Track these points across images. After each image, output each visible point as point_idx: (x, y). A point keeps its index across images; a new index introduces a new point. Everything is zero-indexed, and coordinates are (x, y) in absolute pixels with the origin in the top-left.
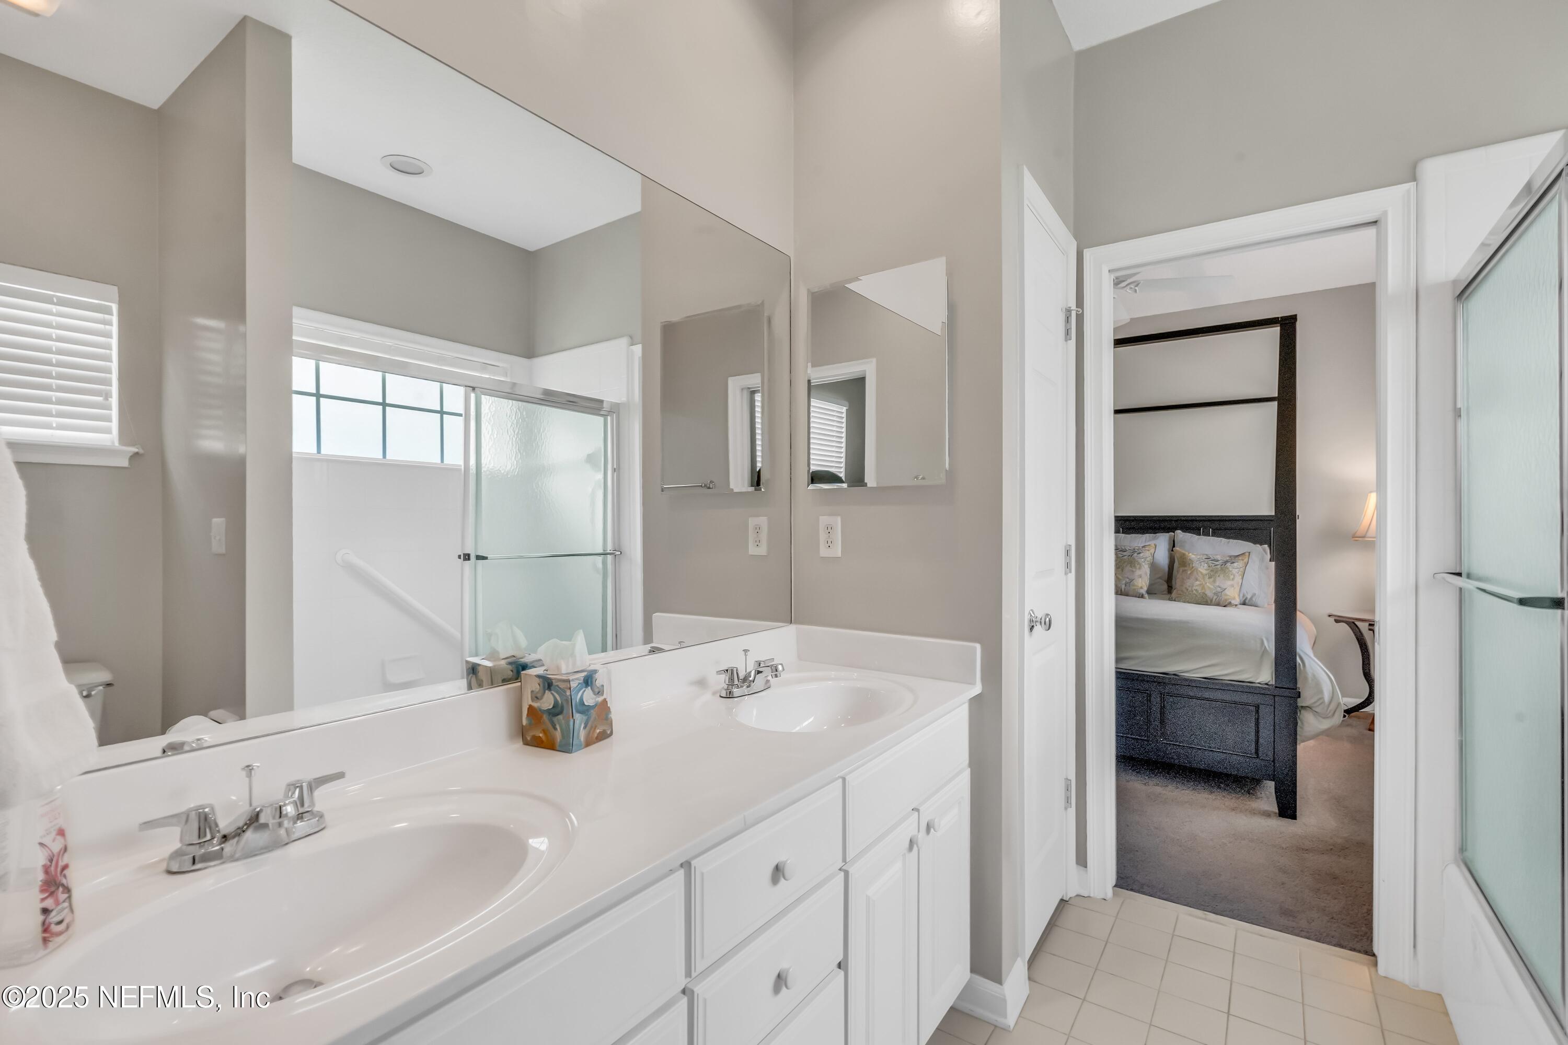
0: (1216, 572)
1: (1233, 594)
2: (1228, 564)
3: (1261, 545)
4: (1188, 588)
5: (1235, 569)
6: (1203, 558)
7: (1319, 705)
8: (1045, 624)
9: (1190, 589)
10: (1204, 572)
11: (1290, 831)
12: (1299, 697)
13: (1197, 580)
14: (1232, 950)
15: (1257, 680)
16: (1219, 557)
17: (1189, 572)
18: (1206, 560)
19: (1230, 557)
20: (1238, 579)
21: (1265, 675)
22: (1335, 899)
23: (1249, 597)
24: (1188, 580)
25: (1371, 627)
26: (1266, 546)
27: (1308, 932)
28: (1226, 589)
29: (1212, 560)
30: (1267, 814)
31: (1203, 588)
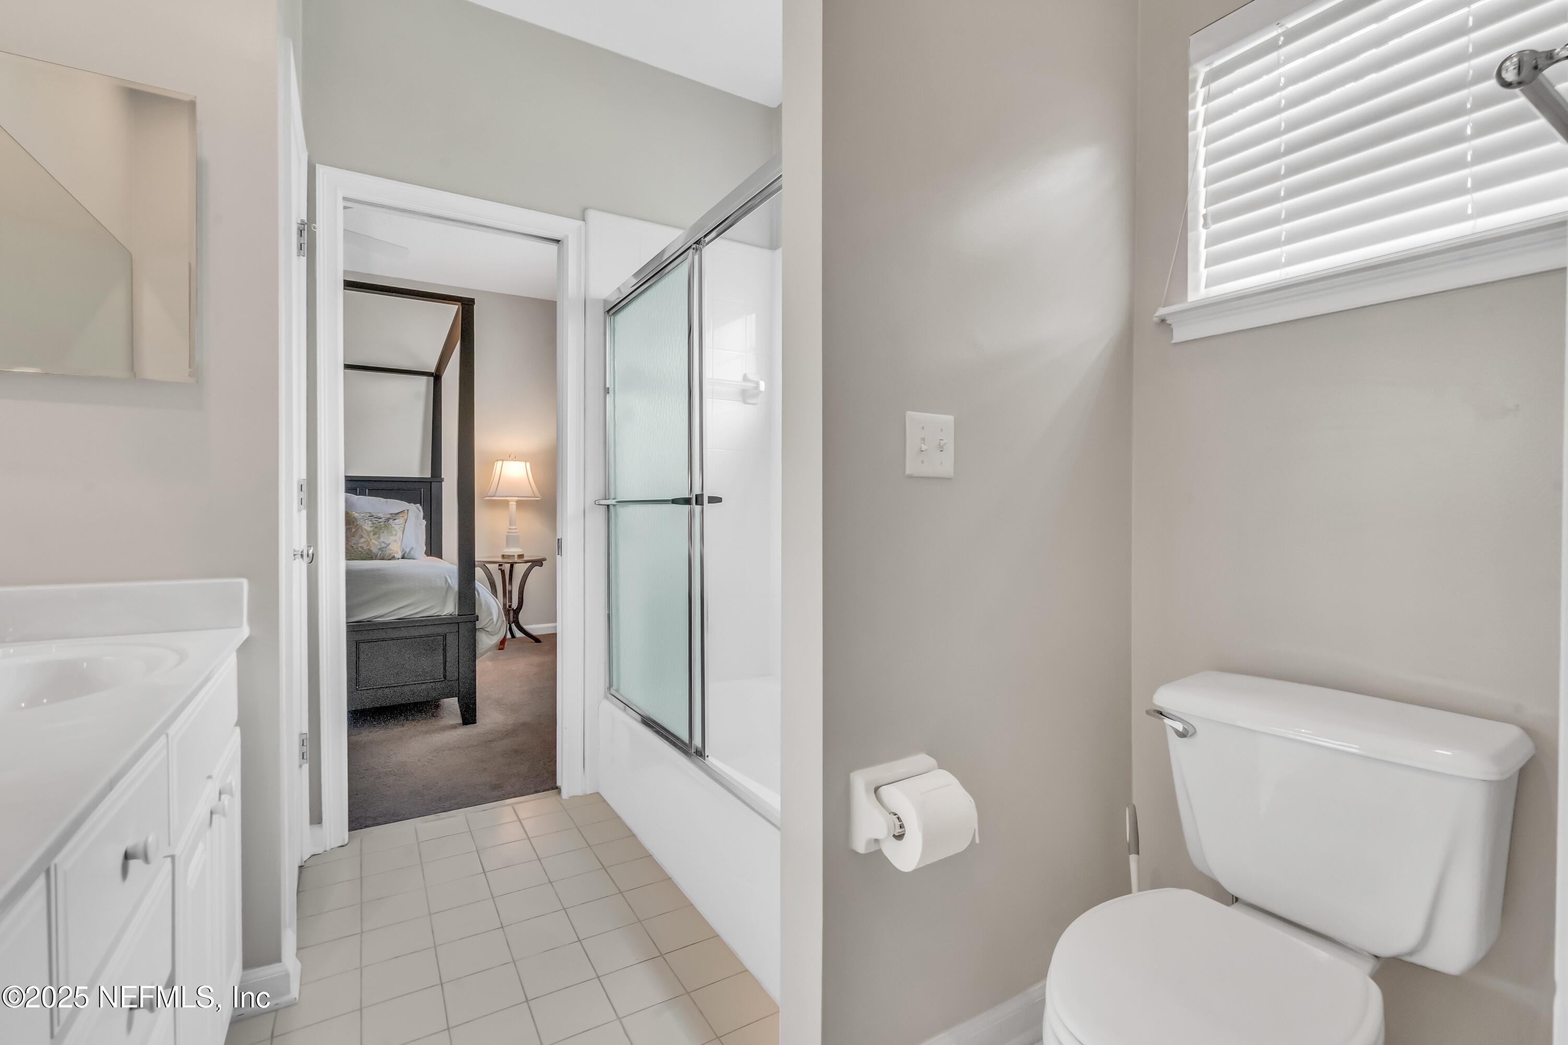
0: (380, 529)
1: (396, 548)
2: (391, 521)
3: (415, 504)
4: (353, 545)
5: (397, 524)
6: (367, 516)
7: (490, 624)
8: (308, 556)
9: (355, 546)
10: (369, 529)
11: (475, 733)
12: (478, 620)
13: (362, 537)
14: (469, 830)
15: (443, 613)
16: (381, 515)
17: (353, 530)
18: (370, 518)
19: (391, 514)
20: (400, 534)
21: (450, 608)
22: (522, 764)
23: (408, 551)
24: (353, 538)
25: (500, 567)
26: (419, 505)
27: (514, 793)
28: (389, 544)
29: (375, 518)
30: (454, 727)
31: (369, 544)
